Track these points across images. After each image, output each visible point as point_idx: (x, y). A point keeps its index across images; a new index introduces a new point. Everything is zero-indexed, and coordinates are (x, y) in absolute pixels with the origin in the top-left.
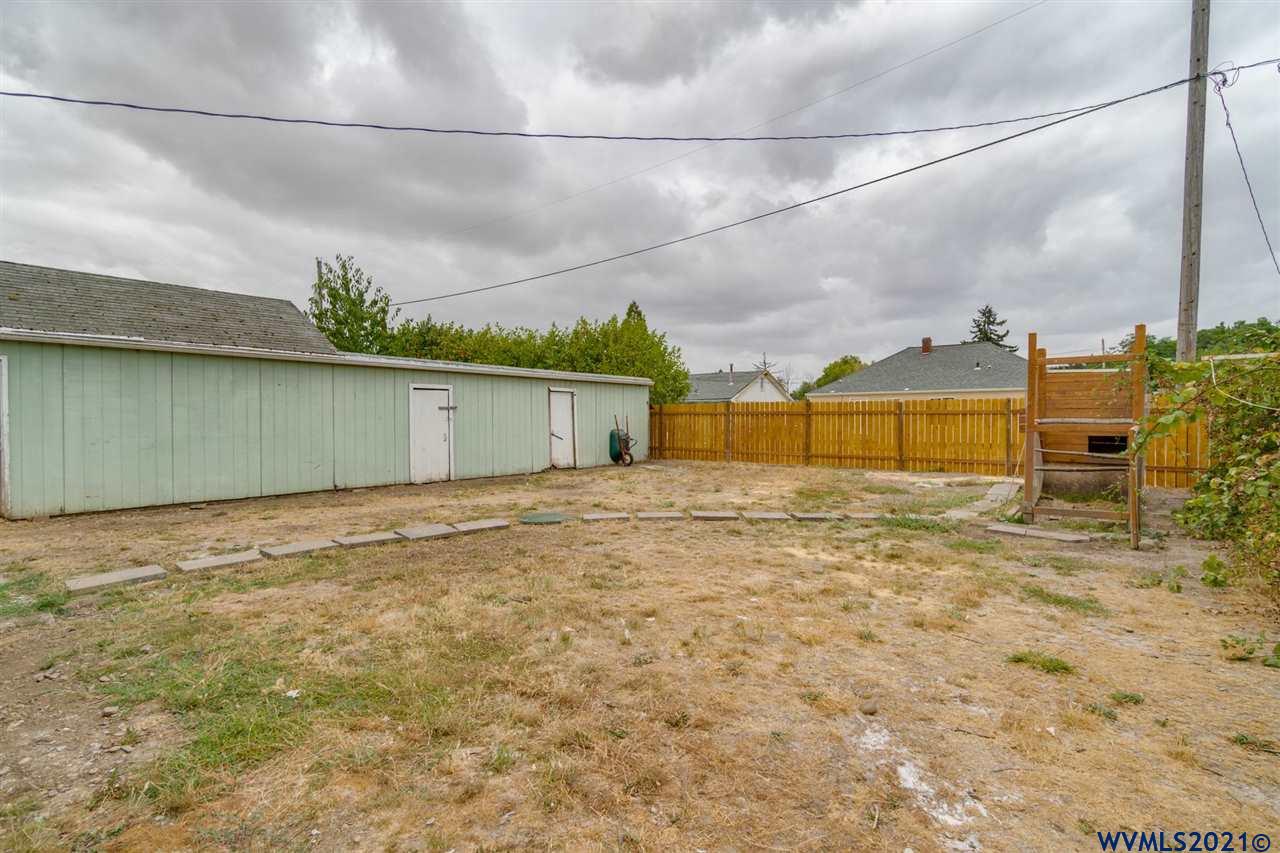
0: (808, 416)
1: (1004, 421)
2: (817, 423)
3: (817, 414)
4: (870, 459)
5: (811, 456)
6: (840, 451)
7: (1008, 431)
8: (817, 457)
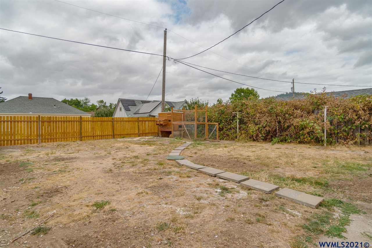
0: (81, 122)
1: (137, 123)
2: (84, 125)
3: (84, 121)
4: (104, 136)
5: (82, 137)
6: (93, 134)
7: (138, 125)
8: (84, 137)
